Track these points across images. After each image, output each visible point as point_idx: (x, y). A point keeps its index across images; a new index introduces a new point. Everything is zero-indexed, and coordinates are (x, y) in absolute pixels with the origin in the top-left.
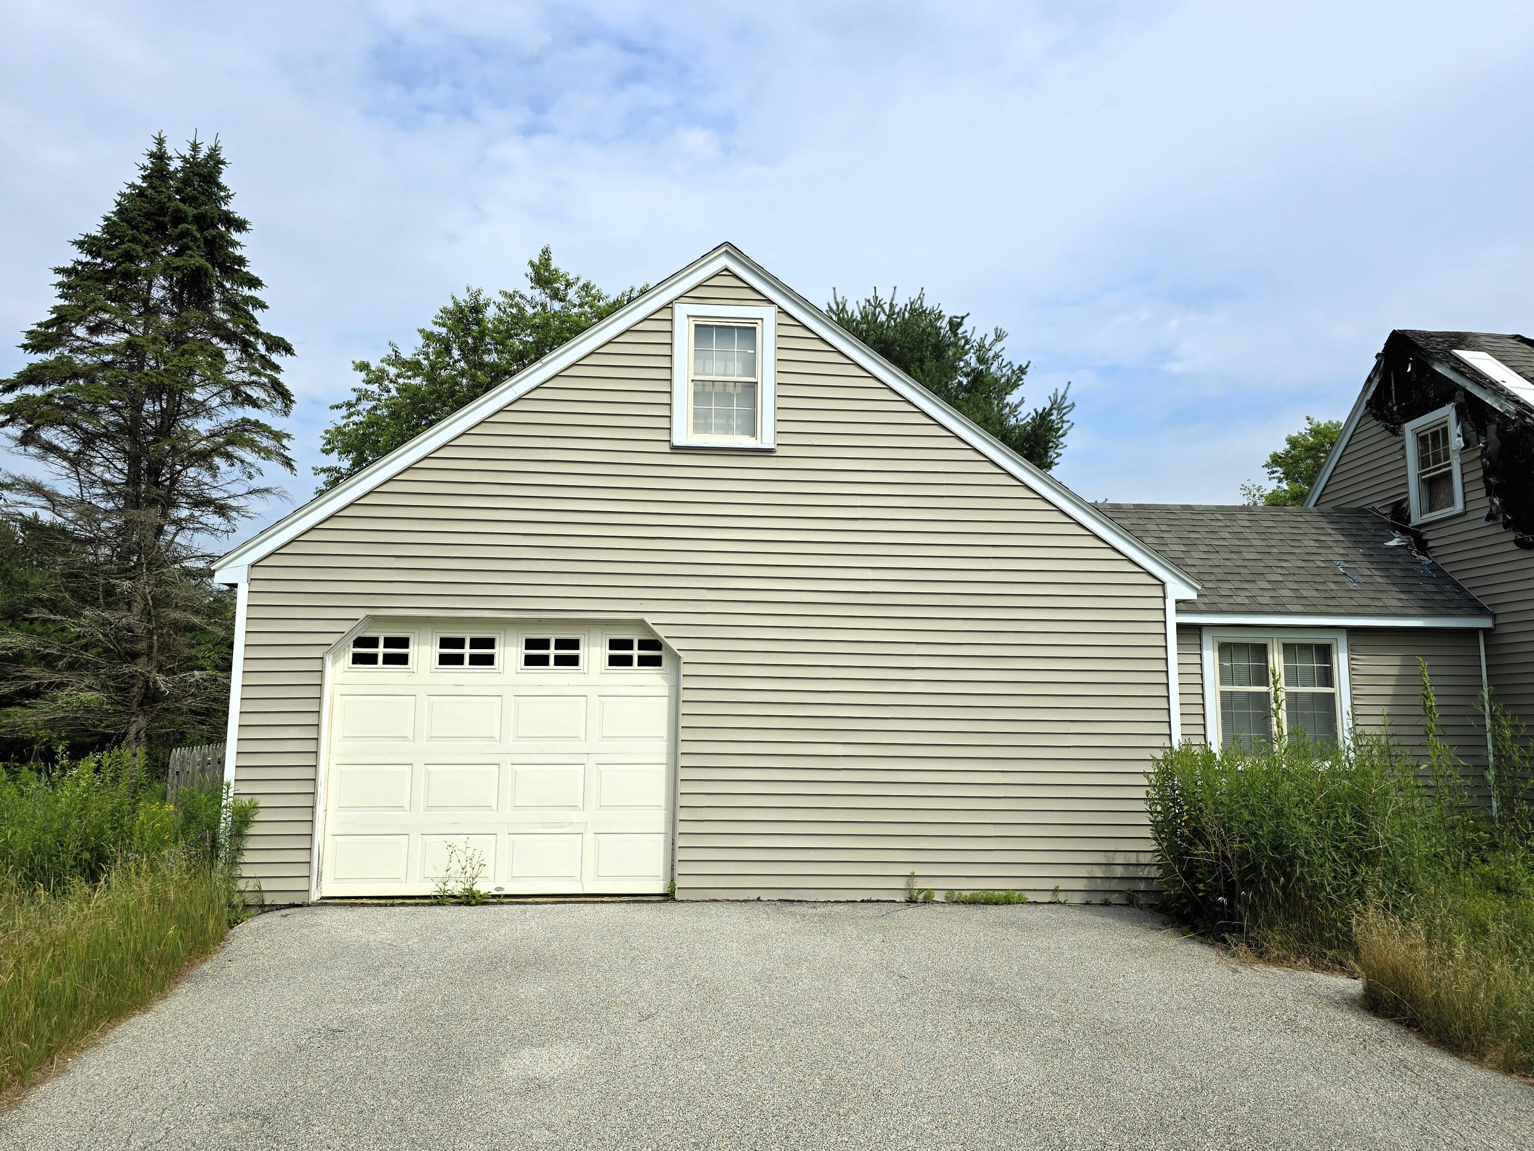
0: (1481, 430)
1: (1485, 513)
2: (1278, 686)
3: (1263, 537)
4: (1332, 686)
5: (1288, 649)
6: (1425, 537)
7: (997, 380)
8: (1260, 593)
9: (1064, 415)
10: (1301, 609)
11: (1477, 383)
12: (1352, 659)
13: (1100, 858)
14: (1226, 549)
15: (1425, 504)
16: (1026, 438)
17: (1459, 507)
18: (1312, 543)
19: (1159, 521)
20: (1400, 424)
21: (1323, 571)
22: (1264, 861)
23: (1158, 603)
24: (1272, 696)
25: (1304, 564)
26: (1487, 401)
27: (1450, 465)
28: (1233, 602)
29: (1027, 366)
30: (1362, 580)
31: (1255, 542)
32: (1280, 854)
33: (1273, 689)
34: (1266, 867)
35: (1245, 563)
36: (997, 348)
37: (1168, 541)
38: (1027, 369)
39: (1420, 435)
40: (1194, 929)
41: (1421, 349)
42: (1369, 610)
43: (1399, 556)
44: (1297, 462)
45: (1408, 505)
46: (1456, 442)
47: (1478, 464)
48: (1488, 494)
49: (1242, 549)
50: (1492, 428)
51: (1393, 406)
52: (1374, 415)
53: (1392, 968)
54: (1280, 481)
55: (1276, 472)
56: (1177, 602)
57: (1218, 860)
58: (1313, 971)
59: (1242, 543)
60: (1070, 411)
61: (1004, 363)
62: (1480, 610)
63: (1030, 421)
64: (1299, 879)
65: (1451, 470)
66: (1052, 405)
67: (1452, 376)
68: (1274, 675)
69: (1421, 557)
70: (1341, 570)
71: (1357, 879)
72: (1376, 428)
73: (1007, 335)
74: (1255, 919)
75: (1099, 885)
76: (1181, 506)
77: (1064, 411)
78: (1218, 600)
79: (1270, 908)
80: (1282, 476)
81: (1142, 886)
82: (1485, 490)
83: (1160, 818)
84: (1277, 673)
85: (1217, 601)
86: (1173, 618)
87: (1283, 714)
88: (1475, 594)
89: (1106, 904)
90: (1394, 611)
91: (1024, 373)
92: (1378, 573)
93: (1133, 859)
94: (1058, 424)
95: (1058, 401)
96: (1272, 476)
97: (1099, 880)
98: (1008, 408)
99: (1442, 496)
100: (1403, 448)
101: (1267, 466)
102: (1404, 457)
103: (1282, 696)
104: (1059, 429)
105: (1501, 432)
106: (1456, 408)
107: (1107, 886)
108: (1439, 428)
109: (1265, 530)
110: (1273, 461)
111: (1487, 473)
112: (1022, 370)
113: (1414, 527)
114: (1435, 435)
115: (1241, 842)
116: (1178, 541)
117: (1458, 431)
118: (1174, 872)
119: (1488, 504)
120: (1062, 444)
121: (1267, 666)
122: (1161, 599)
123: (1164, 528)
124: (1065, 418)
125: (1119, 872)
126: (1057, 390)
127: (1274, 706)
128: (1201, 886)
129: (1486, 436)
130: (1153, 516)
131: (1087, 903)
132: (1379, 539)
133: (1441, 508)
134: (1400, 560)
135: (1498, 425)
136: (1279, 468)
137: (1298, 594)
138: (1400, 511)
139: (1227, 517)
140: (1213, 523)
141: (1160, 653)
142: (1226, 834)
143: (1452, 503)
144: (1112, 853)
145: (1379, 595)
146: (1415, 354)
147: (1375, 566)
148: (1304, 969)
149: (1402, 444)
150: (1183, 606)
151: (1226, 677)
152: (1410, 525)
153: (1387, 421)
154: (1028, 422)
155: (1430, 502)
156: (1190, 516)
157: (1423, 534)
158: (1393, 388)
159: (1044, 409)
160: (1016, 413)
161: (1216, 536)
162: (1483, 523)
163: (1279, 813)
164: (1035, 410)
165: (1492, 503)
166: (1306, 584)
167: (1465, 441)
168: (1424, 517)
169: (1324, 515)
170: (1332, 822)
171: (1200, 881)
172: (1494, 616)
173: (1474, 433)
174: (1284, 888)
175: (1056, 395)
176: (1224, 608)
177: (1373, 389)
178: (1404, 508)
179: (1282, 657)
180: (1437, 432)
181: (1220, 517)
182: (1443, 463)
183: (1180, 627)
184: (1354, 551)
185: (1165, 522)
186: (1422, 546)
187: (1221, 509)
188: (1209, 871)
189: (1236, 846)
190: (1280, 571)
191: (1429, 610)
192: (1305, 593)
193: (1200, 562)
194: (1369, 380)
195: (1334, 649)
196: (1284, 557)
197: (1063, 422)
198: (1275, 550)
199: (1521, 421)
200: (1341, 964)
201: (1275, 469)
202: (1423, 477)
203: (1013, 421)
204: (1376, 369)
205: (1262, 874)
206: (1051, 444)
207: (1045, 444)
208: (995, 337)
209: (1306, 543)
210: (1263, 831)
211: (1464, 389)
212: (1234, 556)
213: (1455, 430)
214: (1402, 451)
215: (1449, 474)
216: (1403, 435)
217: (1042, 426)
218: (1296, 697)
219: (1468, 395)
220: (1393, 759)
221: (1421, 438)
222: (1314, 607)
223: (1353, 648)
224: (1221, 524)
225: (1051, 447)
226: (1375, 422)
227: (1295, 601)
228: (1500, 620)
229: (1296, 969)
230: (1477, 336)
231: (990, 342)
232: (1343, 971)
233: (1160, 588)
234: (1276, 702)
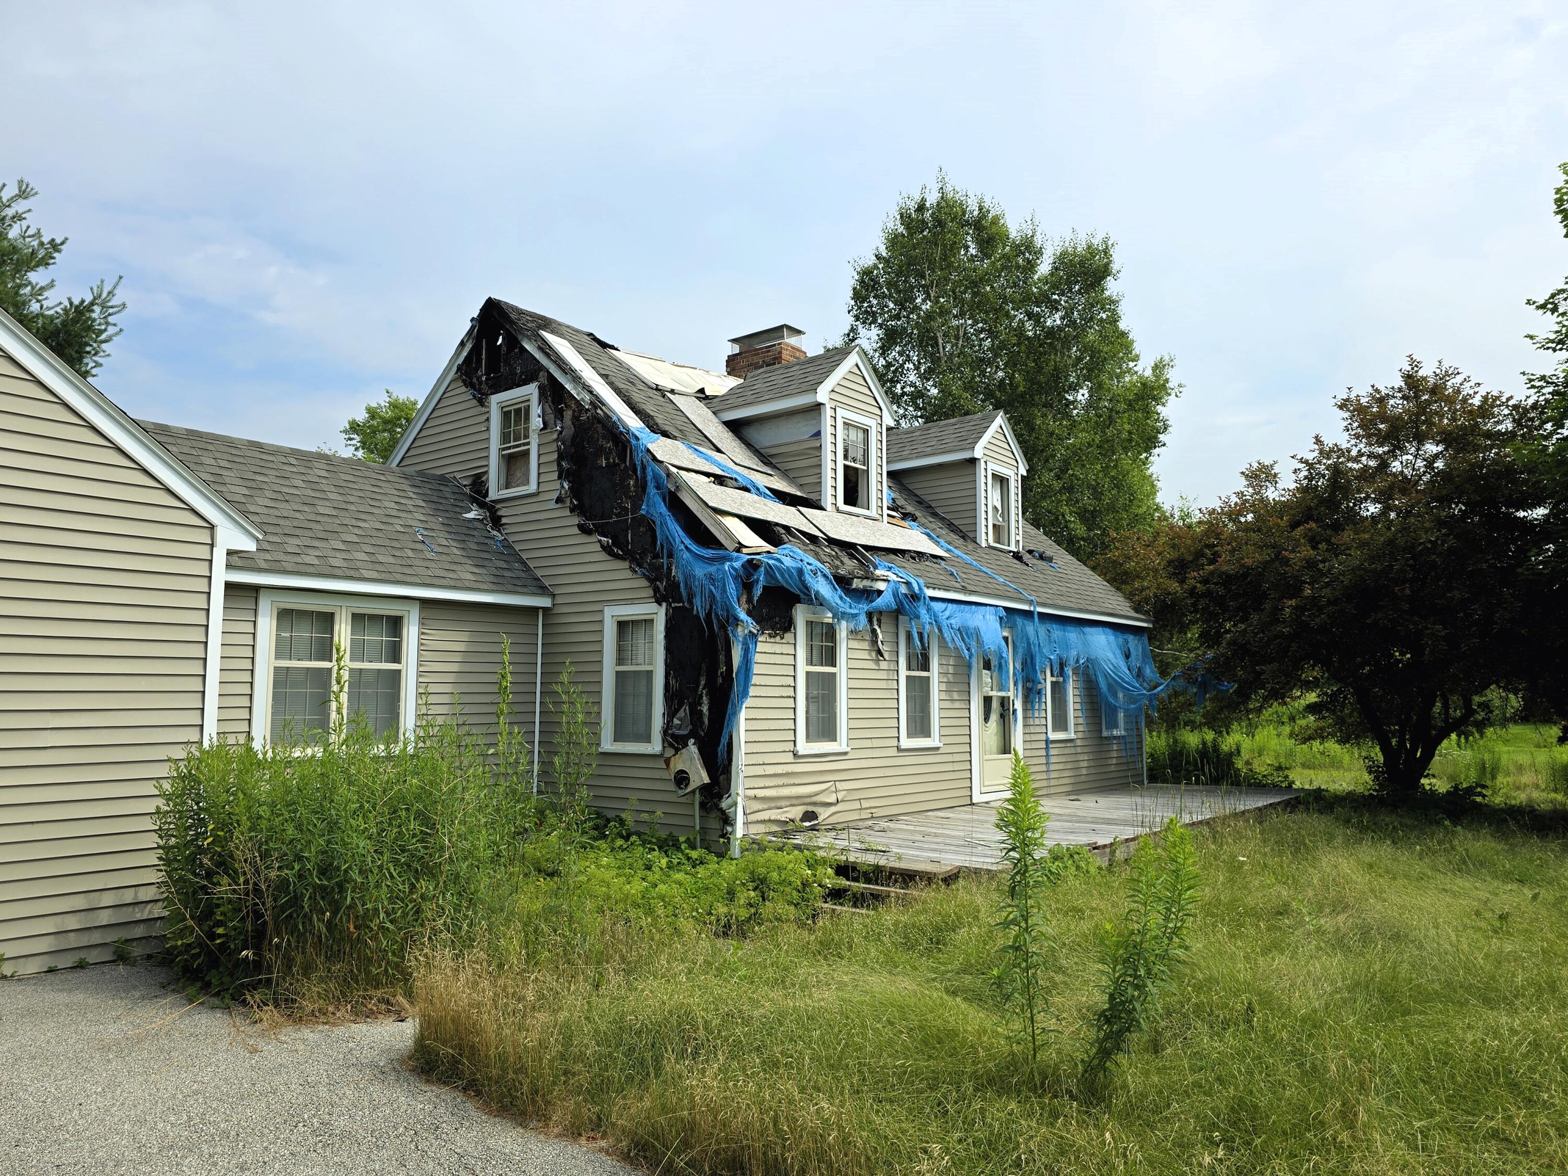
0: (559, 414)
1: (555, 495)
2: (342, 664)
3: (342, 491)
4: (399, 662)
5: (358, 619)
6: (500, 513)
7: (15, 249)
8: (333, 553)
9: (110, 315)
10: (375, 575)
11: (559, 367)
12: (423, 633)
13: (79, 903)
14: (297, 500)
15: (503, 481)
16: (52, 333)
17: (532, 487)
18: (393, 505)
19: (218, 455)
20: (487, 395)
21: (401, 537)
22: (307, 890)
23: (204, 552)
24: (334, 675)
25: (382, 527)
26: (567, 386)
27: (528, 444)
28: (300, 561)
29: (62, 243)
30: (440, 550)
31: (332, 496)
32: (329, 879)
33: (336, 667)
34: (310, 898)
35: (319, 518)
36: (20, 206)
37: (227, 480)
38: (62, 247)
39: (505, 410)
40: (206, 987)
41: (512, 322)
42: (444, 582)
43: (475, 529)
44: (374, 432)
45: (488, 479)
46: (536, 422)
47: (554, 447)
48: (560, 477)
49: (316, 502)
50: (568, 414)
51: (482, 375)
52: (463, 381)
53: (453, 1020)
54: (357, 449)
55: (353, 439)
56: (230, 553)
57: (247, 894)
58: (355, 1022)
59: (318, 495)
60: (119, 312)
61: (31, 232)
62: (543, 590)
63: (61, 312)
64: (349, 907)
65: (528, 450)
66: (95, 299)
67: (538, 355)
68: (338, 650)
69: (495, 533)
70: (420, 537)
71: (414, 897)
72: (464, 395)
73: (36, 193)
74: (289, 964)
75: (73, 941)
76: (249, 441)
77: (111, 311)
78: (281, 557)
79: (309, 950)
80: (359, 445)
81: (139, 932)
82: (557, 473)
83: (173, 841)
84: (343, 648)
85: (281, 559)
86: (221, 576)
87: (344, 698)
88: (539, 573)
89: (81, 966)
90: (467, 584)
91: (59, 251)
92: (454, 544)
93: (128, 896)
94: (100, 324)
95: (104, 295)
96: (349, 442)
97: (72, 934)
98: (29, 288)
99: (519, 474)
100: (488, 420)
101: (345, 432)
102: (488, 429)
103: (345, 676)
104: (101, 332)
105: (575, 419)
106: (539, 387)
107: (85, 940)
108: (522, 405)
109: (344, 484)
110: (351, 428)
111: (561, 457)
112: (55, 246)
113: (491, 501)
114: (518, 411)
115: (280, 868)
116: (240, 482)
117: (539, 411)
118: (185, 919)
119: (559, 487)
120: (104, 351)
121: (332, 638)
122: (208, 547)
123: (223, 463)
124: (110, 319)
125: (105, 918)
126: (102, 281)
127: (335, 688)
128: (220, 931)
129: (562, 421)
130: (210, 447)
131: (51, 971)
132: (458, 510)
133: (518, 486)
134: (475, 533)
135: (574, 411)
136: (356, 436)
137: (373, 559)
138: (478, 484)
139: (302, 463)
140: (285, 467)
141: (200, 618)
142: (261, 860)
143: (527, 482)
144: (98, 893)
145: (454, 567)
146: (507, 326)
147: (453, 536)
148: (343, 1021)
149: (487, 415)
150: (235, 558)
151: (283, 649)
152: (488, 499)
153: (475, 390)
154: (57, 313)
155: (507, 478)
156: (258, 455)
157: (499, 509)
158: (484, 357)
159: (83, 301)
160: (40, 298)
161: (287, 483)
162: (553, 505)
163: (333, 826)
164: (69, 299)
165: (563, 487)
166: (383, 549)
167: (544, 423)
168: (501, 492)
169: (406, 477)
170: (395, 830)
171: (219, 924)
172: (553, 596)
173: (552, 416)
174: (330, 925)
175: (101, 288)
176: (289, 567)
177: (465, 353)
178: (483, 482)
179: (349, 628)
180: (520, 409)
181: (295, 462)
182: (523, 441)
183: (229, 586)
184: (433, 519)
185: (226, 457)
186: (496, 521)
187: (295, 452)
188: (234, 909)
189: (273, 874)
190: (356, 531)
191: (499, 586)
192: (381, 558)
193: (265, 511)
194: (462, 344)
195: (405, 621)
196: (362, 516)
197: (107, 324)
198: (352, 507)
199: (593, 411)
200: (388, 1002)
201: (352, 436)
202: (504, 452)
203: (35, 307)
204: (470, 333)
205: (303, 907)
206: (88, 349)
207: (80, 347)
208: (17, 192)
209: (387, 504)
210: (310, 852)
211: (548, 372)
212: (306, 508)
213: (536, 410)
214: (486, 424)
215: (527, 453)
216: (489, 407)
217: (78, 322)
218: (360, 674)
219: (551, 377)
220: (462, 749)
221: (505, 413)
222: (389, 575)
223: (425, 621)
224: (295, 470)
225: (89, 353)
226: (464, 389)
227: (370, 566)
228: (559, 600)
229: (334, 1024)
230: (560, 324)
231: (9, 197)
232: (389, 1011)
233: (208, 532)
234: (338, 682)
